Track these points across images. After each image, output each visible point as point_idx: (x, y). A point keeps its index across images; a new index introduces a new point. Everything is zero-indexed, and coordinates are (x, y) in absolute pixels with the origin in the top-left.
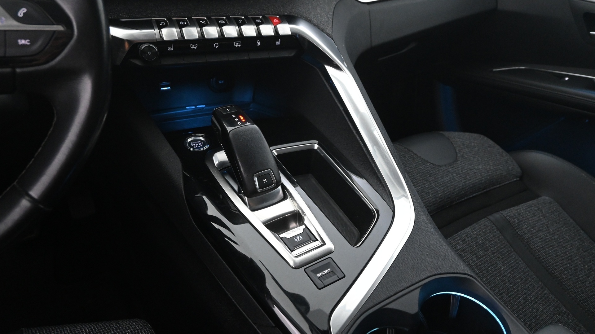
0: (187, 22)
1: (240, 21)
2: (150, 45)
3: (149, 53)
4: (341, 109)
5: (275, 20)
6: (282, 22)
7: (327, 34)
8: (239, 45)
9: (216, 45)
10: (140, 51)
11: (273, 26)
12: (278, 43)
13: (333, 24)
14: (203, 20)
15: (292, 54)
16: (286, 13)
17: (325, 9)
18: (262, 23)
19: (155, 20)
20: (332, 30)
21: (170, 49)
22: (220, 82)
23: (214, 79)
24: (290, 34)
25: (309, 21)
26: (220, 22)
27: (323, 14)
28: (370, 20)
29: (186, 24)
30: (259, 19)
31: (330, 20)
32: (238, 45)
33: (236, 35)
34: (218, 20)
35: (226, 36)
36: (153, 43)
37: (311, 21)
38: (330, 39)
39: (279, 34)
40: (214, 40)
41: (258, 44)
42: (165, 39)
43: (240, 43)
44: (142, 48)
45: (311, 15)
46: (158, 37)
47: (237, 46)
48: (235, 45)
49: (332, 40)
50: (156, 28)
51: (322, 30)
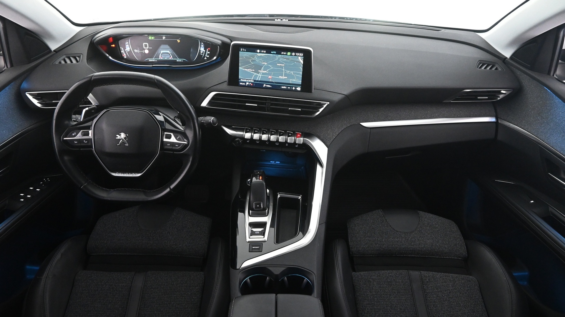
1: (279, 134)
3: (237, 143)
5: (299, 135)
7: (326, 145)
9: (267, 143)
12: (296, 146)
14: (265, 131)
15: (302, 152)
17: (335, 131)
19: (246, 128)
21: (248, 141)
24: (302, 143)
25: (318, 137)
26: (270, 133)
27: (331, 134)
29: (256, 132)
30: (291, 133)
31: (333, 137)
33: (276, 140)
35: (270, 140)
36: (240, 138)
40: (265, 141)
41: (287, 145)
43: (278, 143)
45: (321, 134)
46: (244, 136)
50: (244, 132)
51: (324, 143)
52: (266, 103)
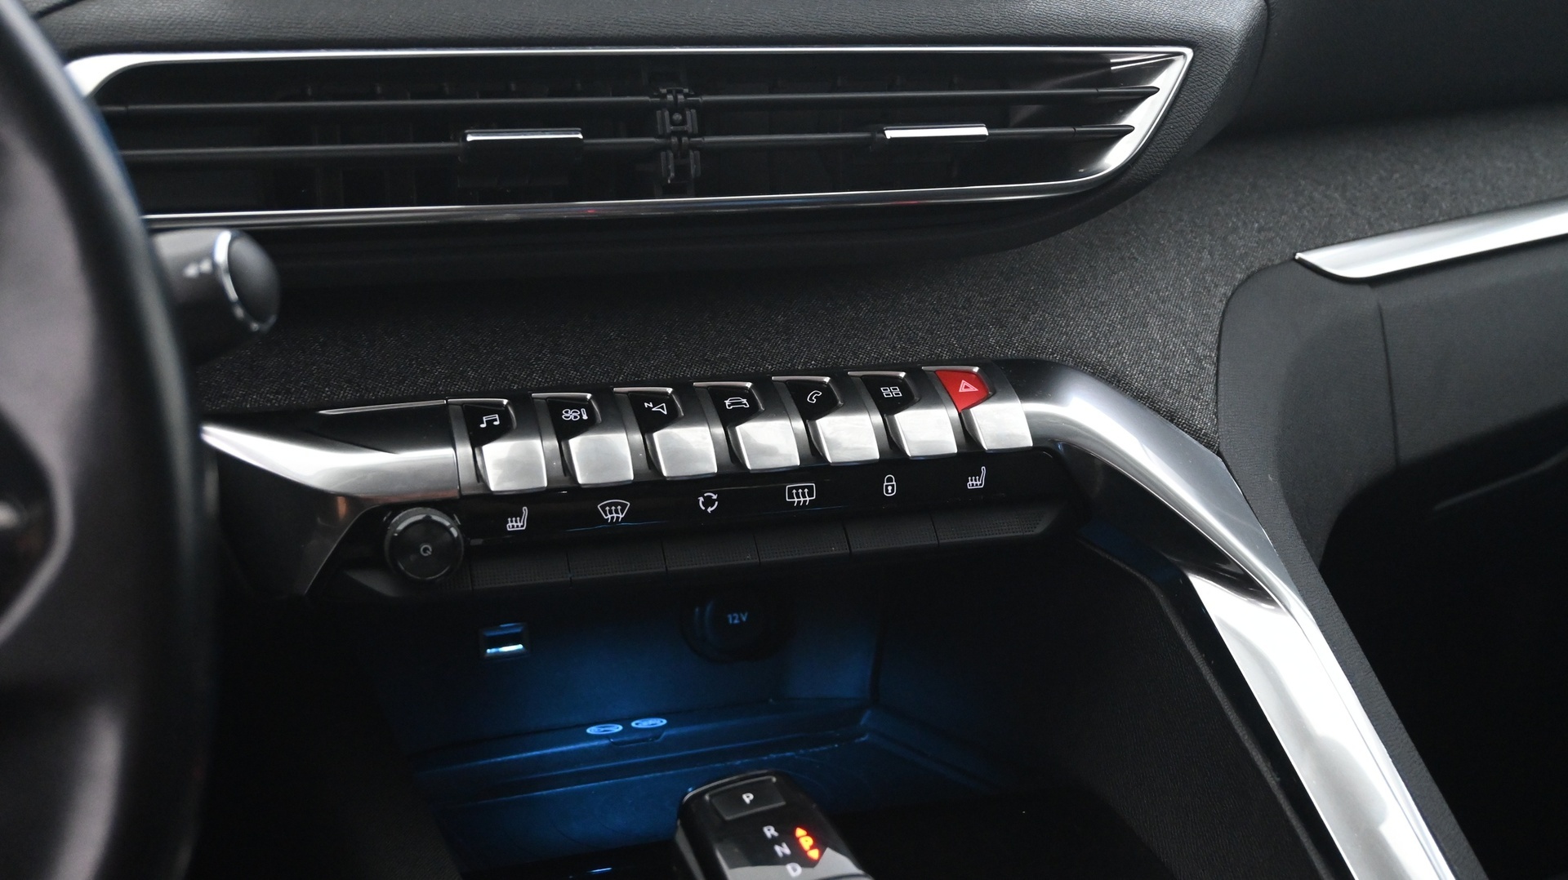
0: (590, 412)
1: (812, 398)
2: (435, 518)
3: (425, 550)
4: (1272, 780)
5: (964, 383)
6: (994, 393)
7: (1196, 434)
8: (808, 499)
9: (709, 502)
10: (387, 543)
11: (954, 413)
12: (975, 483)
13: (1221, 387)
14: (657, 398)
15: (1039, 526)
16: (1010, 353)
17: (1183, 321)
18: (906, 402)
19: (462, 404)
20: (1216, 414)
21: (515, 525)
22: (734, 619)
23: (708, 608)
24: (1030, 443)
25: (1113, 380)
26: (727, 402)
27: (1175, 345)
28: (1386, 350)
29: (585, 417)
30: (893, 382)
31: (1204, 368)
32: (801, 496)
33: (796, 461)
34: (718, 395)
35: (749, 467)
36: (444, 505)
37: (1119, 381)
38: (1209, 452)
39: (978, 445)
40: (699, 483)
41: (890, 488)
42: (493, 487)
43: (810, 488)
44: (401, 527)
45: (1120, 353)
46: (466, 476)
47: (796, 500)
48: (791, 496)
49: (1219, 459)
50: (462, 439)
51: (1171, 417)
52: (650, 109)
